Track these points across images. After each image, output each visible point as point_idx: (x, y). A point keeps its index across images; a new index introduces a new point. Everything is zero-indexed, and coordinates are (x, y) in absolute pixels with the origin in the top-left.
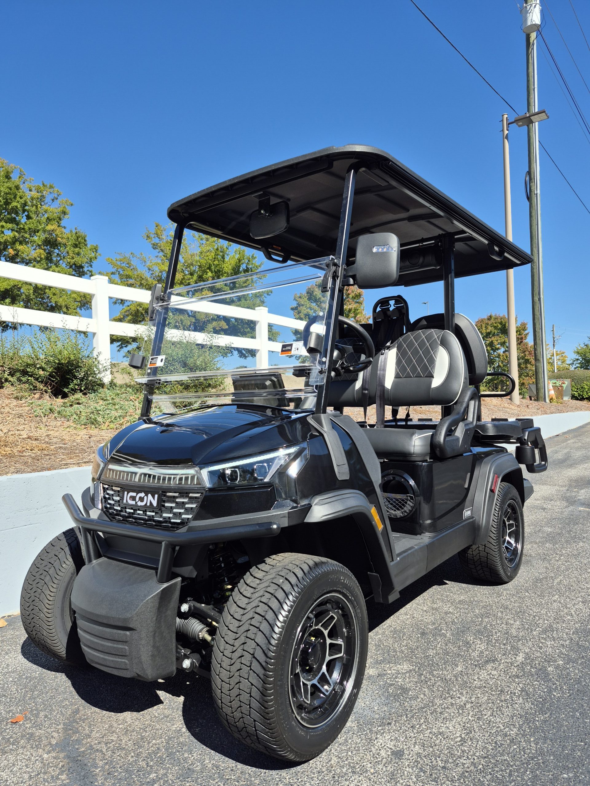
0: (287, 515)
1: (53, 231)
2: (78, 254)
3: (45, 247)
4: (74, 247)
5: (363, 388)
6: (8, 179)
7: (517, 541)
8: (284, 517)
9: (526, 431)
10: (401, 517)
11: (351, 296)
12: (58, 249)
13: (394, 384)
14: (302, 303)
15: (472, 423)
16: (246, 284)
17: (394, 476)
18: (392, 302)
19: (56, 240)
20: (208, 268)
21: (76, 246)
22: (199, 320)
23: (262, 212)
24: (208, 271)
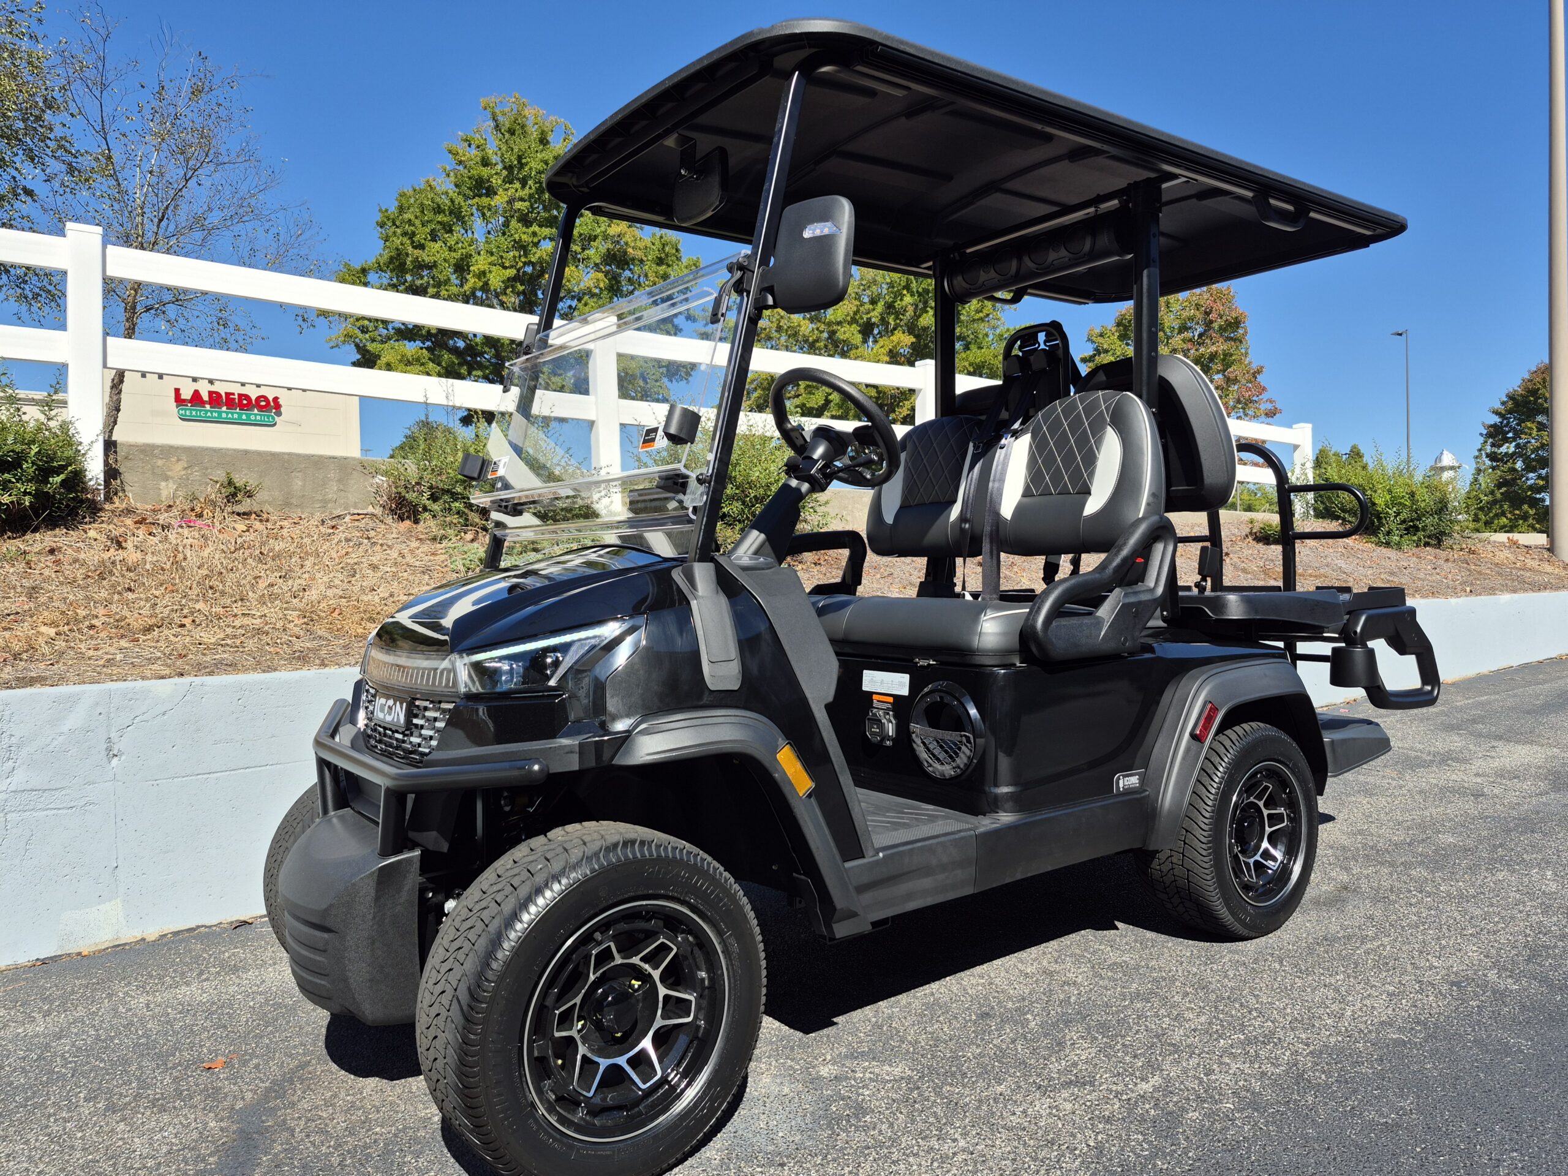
0: (577, 749)
1: (619, 236)
2: (665, 277)
3: (608, 268)
4: (658, 264)
5: (962, 518)
6: (545, 145)
7: (1291, 853)
8: (572, 752)
9: (1361, 615)
10: (952, 778)
11: (1216, 326)
12: (630, 270)
13: (1019, 510)
14: (1105, 346)
15: (1153, 590)
16: (981, 315)
17: (942, 694)
18: (1042, 337)
19: (625, 253)
20: (904, 288)
21: (660, 261)
22: (885, 393)
23: (683, 172)
24: (905, 292)
